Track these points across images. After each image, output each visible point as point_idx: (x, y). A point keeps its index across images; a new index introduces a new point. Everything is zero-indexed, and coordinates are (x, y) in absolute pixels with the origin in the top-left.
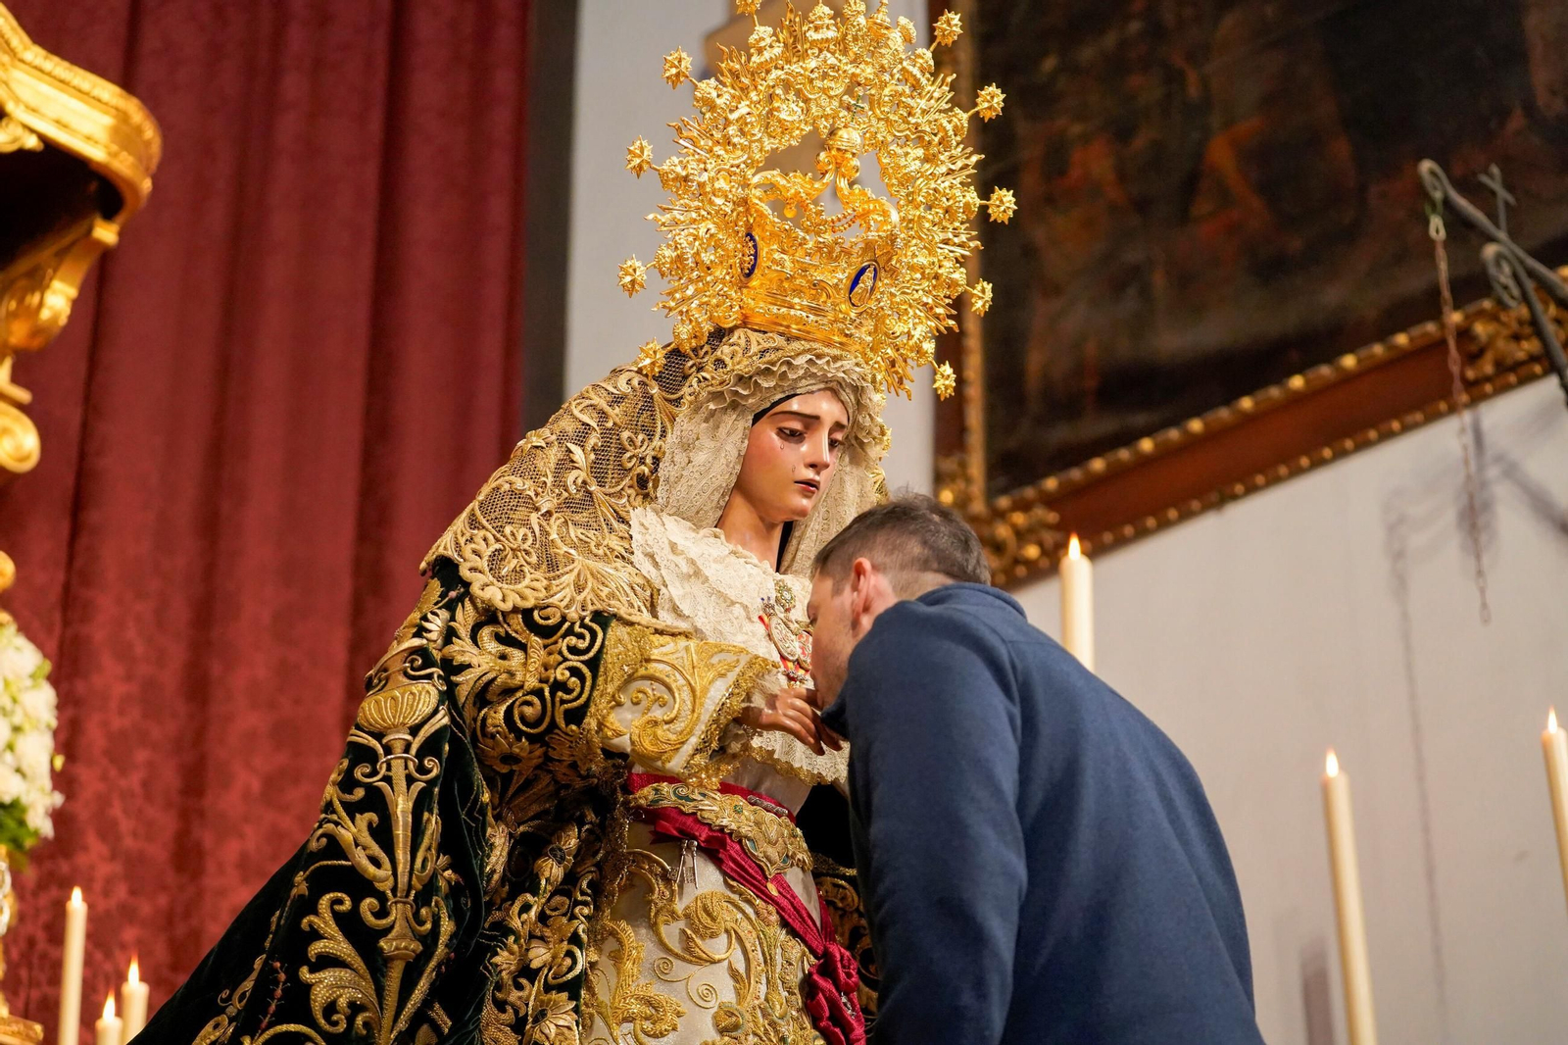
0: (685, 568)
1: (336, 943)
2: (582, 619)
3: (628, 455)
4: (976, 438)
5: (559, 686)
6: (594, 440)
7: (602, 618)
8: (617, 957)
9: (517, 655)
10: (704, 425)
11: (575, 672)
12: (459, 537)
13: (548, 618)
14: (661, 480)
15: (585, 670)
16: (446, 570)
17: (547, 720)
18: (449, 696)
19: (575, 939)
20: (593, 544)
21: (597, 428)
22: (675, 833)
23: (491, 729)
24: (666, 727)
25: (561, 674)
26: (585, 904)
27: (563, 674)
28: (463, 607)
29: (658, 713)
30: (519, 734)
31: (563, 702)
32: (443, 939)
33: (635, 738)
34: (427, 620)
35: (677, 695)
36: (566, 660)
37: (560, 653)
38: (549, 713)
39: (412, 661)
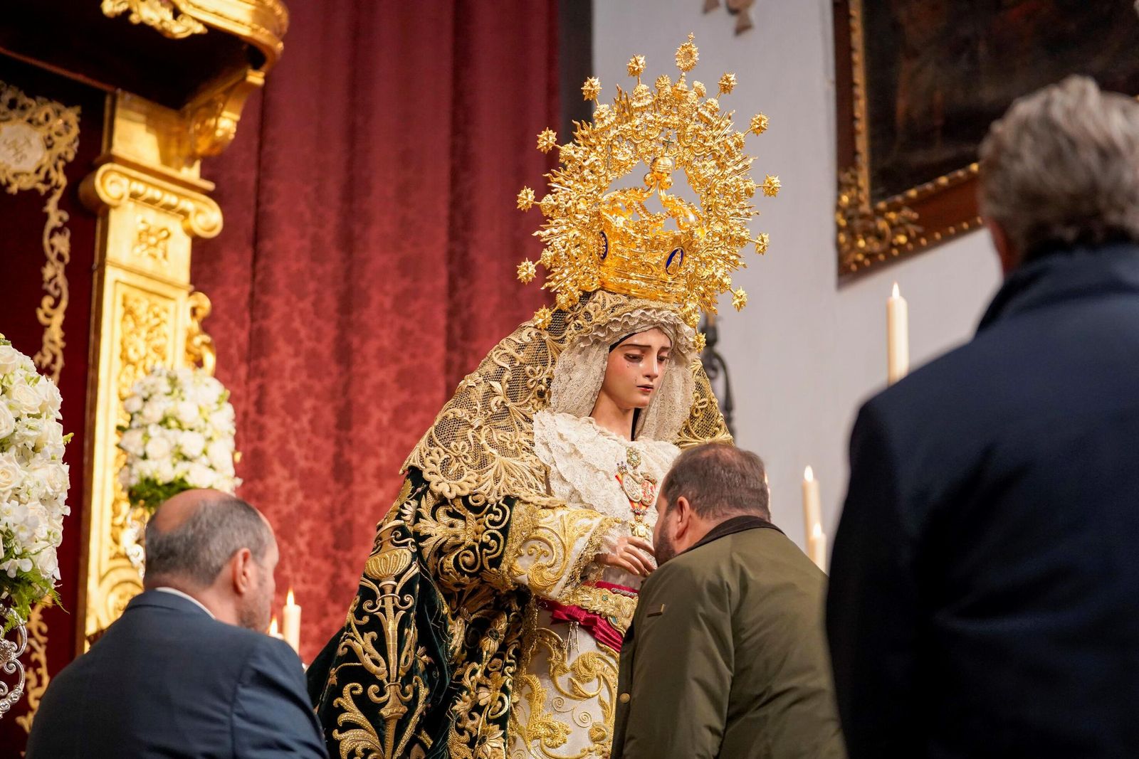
0: (568, 450)
1: (356, 715)
2: (498, 502)
3: (531, 380)
4: (863, 159)
5: (484, 545)
6: (507, 376)
7: (510, 501)
8: (530, 698)
9: (460, 523)
10: (578, 356)
11: (493, 536)
12: (422, 452)
13: (477, 502)
14: (553, 393)
15: (499, 535)
16: (415, 474)
17: (478, 565)
18: (418, 555)
19: (504, 689)
20: (508, 443)
21: (509, 368)
22: (566, 618)
23: (446, 570)
24: (549, 569)
25: (485, 538)
26: (511, 665)
27: (486, 538)
28: (426, 497)
29: (543, 561)
30: (463, 573)
31: (487, 554)
32: (421, 700)
33: (530, 577)
34: (404, 508)
35: (554, 550)
36: (488, 529)
37: (485, 524)
38: (479, 562)
39: (396, 534)
